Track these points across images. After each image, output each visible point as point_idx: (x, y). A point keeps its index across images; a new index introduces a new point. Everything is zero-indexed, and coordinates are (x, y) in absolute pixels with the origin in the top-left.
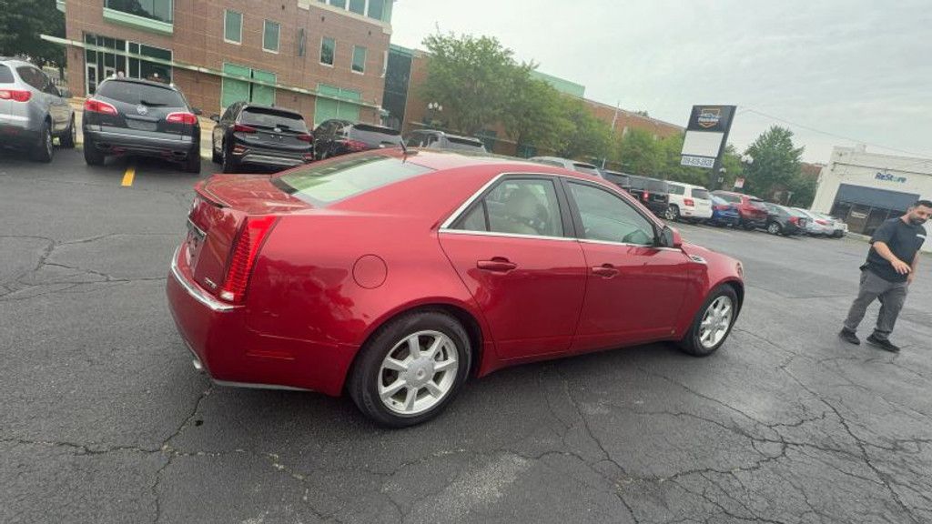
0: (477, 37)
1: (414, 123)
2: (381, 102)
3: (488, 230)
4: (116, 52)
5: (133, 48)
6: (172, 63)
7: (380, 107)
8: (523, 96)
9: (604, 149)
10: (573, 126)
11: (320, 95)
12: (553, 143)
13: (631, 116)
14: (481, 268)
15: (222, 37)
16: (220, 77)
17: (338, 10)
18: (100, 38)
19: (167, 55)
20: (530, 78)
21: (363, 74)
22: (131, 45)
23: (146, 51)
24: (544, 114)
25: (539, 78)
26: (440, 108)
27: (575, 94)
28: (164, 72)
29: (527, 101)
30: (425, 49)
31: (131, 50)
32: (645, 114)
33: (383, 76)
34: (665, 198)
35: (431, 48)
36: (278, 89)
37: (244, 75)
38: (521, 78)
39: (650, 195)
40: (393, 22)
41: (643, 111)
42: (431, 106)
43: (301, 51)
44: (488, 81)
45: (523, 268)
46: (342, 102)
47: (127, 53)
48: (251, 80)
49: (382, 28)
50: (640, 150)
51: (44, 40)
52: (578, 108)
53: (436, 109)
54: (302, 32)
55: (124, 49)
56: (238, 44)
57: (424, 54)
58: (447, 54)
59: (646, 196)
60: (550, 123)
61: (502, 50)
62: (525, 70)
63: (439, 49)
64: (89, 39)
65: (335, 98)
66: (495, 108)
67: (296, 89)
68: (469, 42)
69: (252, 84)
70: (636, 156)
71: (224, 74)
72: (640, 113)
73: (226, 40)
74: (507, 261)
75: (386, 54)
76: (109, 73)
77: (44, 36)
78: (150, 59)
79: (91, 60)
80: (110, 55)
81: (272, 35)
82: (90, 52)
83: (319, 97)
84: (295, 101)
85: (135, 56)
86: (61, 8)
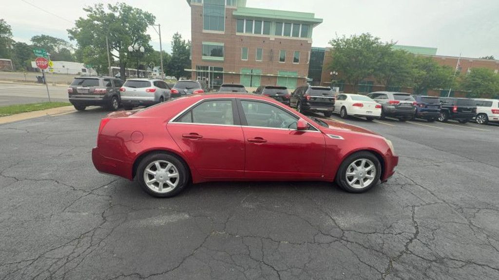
0: (358, 35)
1: (326, 82)
2: (308, 74)
3: (192, 122)
4: (206, 71)
5: (211, 69)
6: (223, 72)
7: (306, 77)
8: (386, 60)
9: (447, 83)
10: (424, 72)
11: (279, 76)
12: (409, 84)
13: (473, 61)
14: (184, 137)
15: (240, 58)
16: (239, 75)
17: (287, 38)
18: (202, 67)
19: (221, 69)
20: (392, 50)
21: (298, 63)
22: (210, 68)
23: (216, 69)
24: (402, 68)
25: (398, 49)
26: (337, 74)
27: (428, 54)
28: (221, 76)
29: (389, 62)
30: (330, 46)
31: (211, 70)
32: (491, 58)
33: (308, 62)
34: (474, 110)
35: (333, 45)
36: (263, 76)
37: (248, 72)
38: (385, 51)
39: (458, 108)
40: (313, 37)
41: (490, 56)
42: (331, 73)
43: (271, 58)
44: (364, 56)
45: (205, 138)
46: (289, 78)
47: (209, 71)
48: (251, 74)
49: (307, 41)
50: (479, 81)
51: (186, 71)
52: (428, 61)
53: (335, 74)
54: (272, 50)
55: (208, 70)
56: (246, 60)
57: (330, 49)
58: (342, 47)
59: (455, 109)
60: (405, 72)
61: (373, 39)
62: (389, 46)
63: (338, 45)
64: (198, 68)
65: (286, 76)
66: (369, 69)
67: (269, 75)
68: (354, 38)
69: (252, 75)
70: (477, 85)
71: (241, 73)
72: (486, 58)
73: (243, 60)
74: (197, 134)
75: (309, 52)
76: (204, 79)
77: (185, 70)
78: (216, 72)
79: (199, 75)
80: (204, 73)
81: (259, 54)
82: (199, 72)
83: (279, 77)
84: (269, 80)
85: (212, 71)
86: (190, 59)
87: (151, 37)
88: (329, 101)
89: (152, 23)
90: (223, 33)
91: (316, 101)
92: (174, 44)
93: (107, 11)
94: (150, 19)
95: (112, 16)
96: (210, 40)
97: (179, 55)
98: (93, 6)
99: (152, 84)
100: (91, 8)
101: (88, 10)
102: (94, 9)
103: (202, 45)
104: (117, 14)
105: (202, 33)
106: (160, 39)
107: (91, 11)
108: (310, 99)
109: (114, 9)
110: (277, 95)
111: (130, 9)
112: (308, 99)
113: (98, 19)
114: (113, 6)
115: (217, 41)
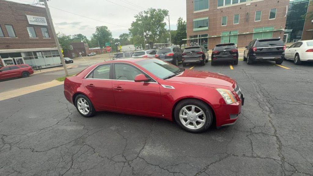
3: (93, 78)
4: (196, 38)
14: (88, 86)
15: (221, 25)
18: (193, 36)
19: (207, 35)
21: (275, 19)
22: (199, 36)
23: (202, 36)
28: (206, 40)
33: (286, 16)
36: (239, 35)
37: (227, 34)
43: (247, 20)
46: (264, 32)
48: (229, 35)
54: (248, 13)
55: (197, 37)
56: (226, 25)
64: (191, 37)
65: (261, 32)
67: (245, 33)
71: (221, 36)
73: (223, 26)
74: (93, 85)
75: (287, 7)
76: (195, 44)
77: (183, 40)
78: (203, 38)
79: (192, 42)
80: (195, 39)
81: (237, 19)
82: (192, 40)
83: (254, 33)
84: (245, 37)
85: (200, 38)
86: (186, 32)
87: (166, 23)
88: (277, 51)
89: (166, 15)
90: (208, 10)
91: (262, 51)
92: (178, 25)
93: (144, 15)
94: (166, 13)
95: (146, 17)
96: (199, 17)
97: (181, 31)
98: (138, 14)
99: (146, 53)
100: (137, 15)
101: (136, 17)
102: (139, 16)
103: (193, 22)
104: (149, 15)
105: (193, 14)
106: (169, 23)
107: (137, 17)
108: (256, 51)
109: (147, 13)
110: (225, 50)
111: (154, 10)
112: (254, 50)
113: (140, 20)
114: (146, 12)
115: (203, 17)
